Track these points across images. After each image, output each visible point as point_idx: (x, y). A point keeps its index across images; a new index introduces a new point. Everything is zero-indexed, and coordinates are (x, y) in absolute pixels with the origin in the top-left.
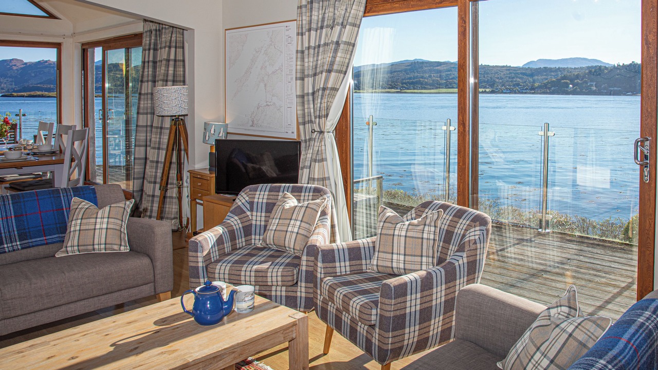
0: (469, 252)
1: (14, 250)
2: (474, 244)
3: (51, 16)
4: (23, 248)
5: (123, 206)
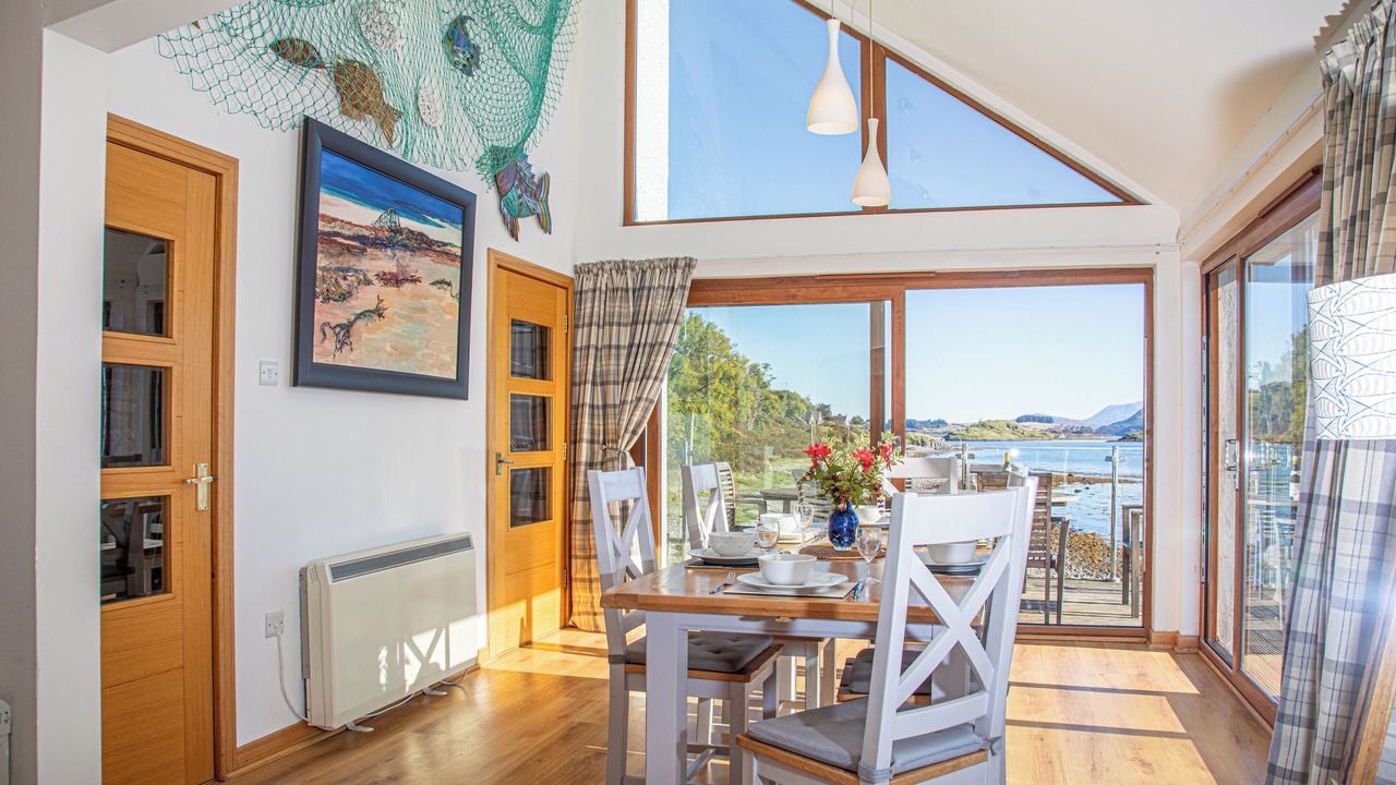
3: (1129, 200)
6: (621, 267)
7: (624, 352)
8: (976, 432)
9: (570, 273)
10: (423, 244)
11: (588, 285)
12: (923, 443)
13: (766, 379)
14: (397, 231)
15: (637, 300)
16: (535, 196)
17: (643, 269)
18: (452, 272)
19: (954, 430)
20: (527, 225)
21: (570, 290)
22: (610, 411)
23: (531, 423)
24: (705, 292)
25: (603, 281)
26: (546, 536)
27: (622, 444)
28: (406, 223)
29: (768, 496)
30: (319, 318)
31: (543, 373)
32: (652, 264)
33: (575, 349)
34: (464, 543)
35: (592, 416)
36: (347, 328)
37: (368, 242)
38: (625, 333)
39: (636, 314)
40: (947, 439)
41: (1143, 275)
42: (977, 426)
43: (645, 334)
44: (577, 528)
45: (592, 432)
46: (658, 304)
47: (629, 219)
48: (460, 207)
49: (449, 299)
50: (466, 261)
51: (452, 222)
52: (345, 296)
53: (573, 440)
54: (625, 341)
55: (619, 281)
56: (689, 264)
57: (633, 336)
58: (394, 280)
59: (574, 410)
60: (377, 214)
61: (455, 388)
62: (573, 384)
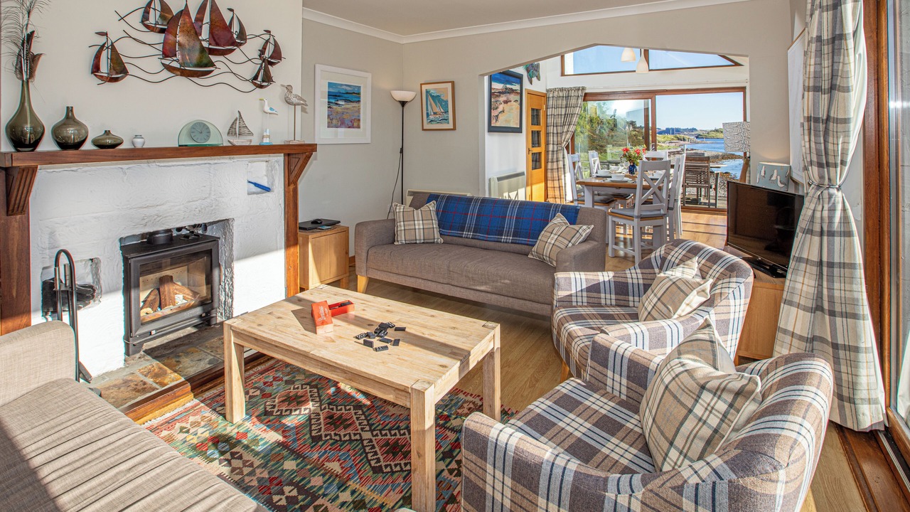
0: (651, 495)
1: (506, 242)
2: (673, 488)
3: (737, 64)
4: (512, 243)
5: (578, 229)
6: (562, 90)
7: (563, 116)
8: (713, 134)
9: (545, 92)
10: (512, 91)
11: (551, 95)
12: (684, 140)
13: (604, 109)
14: (506, 89)
15: (567, 100)
16: (536, 71)
17: (569, 90)
18: (518, 97)
19: (701, 134)
20: (534, 79)
21: (544, 96)
22: (559, 135)
23: (535, 139)
24: (587, 97)
25: (556, 94)
26: (540, 172)
27: (563, 145)
28: (508, 86)
29: (610, 162)
30: (492, 114)
31: (538, 124)
32: (571, 89)
33: (547, 115)
34: (522, 174)
35: (553, 136)
36: (497, 116)
37: (501, 93)
38: (564, 110)
39: (567, 104)
40: (697, 137)
41: (743, 89)
42: (714, 131)
43: (570, 111)
44: (549, 171)
45: (553, 141)
46: (573, 101)
47: (563, 74)
48: (519, 78)
49: (517, 105)
50: (521, 94)
51: (518, 83)
52: (497, 108)
53: (547, 144)
54: (563, 113)
55: (561, 94)
56: (583, 89)
57: (566, 111)
58: (506, 102)
59: (547, 134)
60: (502, 85)
61: (519, 130)
62: (547, 126)
